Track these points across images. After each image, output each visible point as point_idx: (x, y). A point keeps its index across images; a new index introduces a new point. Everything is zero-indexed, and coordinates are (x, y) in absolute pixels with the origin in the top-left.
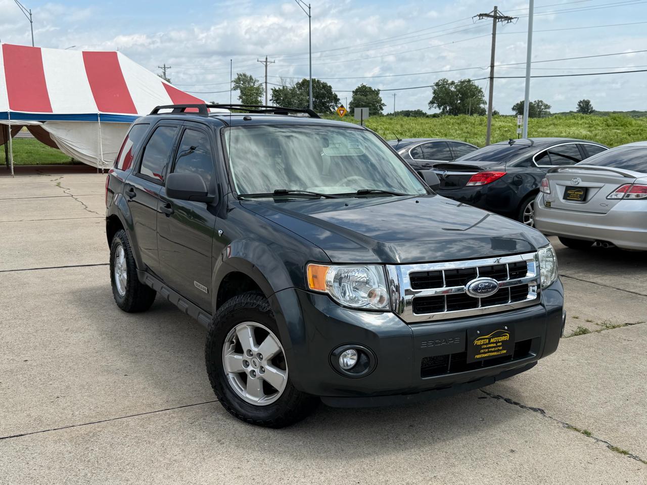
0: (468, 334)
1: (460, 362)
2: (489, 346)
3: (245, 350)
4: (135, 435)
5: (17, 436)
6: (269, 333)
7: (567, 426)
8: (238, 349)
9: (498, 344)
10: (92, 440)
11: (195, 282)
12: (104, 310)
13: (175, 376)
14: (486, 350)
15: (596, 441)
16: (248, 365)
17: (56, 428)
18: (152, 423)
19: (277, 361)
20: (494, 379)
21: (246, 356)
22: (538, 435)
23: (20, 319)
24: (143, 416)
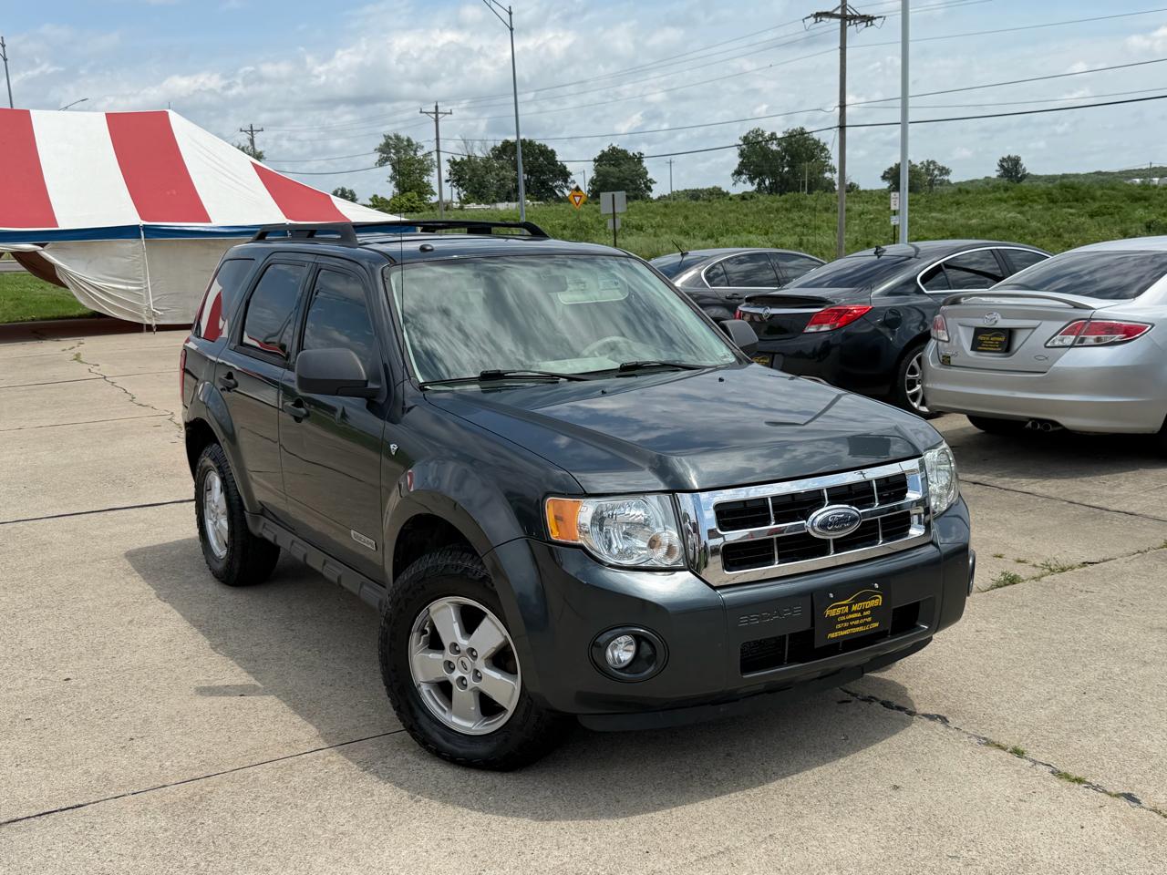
0: (815, 599)
1: (804, 645)
2: (851, 616)
3: (447, 644)
4: (271, 795)
5: (73, 808)
6: (485, 614)
7: (984, 741)
8: (435, 643)
9: (865, 613)
10: (200, 807)
11: (352, 532)
12: (190, 583)
13: (326, 693)
14: (846, 624)
15: (1032, 763)
16: (453, 669)
17: (136, 791)
18: (297, 774)
19: (501, 660)
20: (862, 670)
21: (448, 655)
22: (938, 759)
23: (46, 607)
24: (281, 763)
